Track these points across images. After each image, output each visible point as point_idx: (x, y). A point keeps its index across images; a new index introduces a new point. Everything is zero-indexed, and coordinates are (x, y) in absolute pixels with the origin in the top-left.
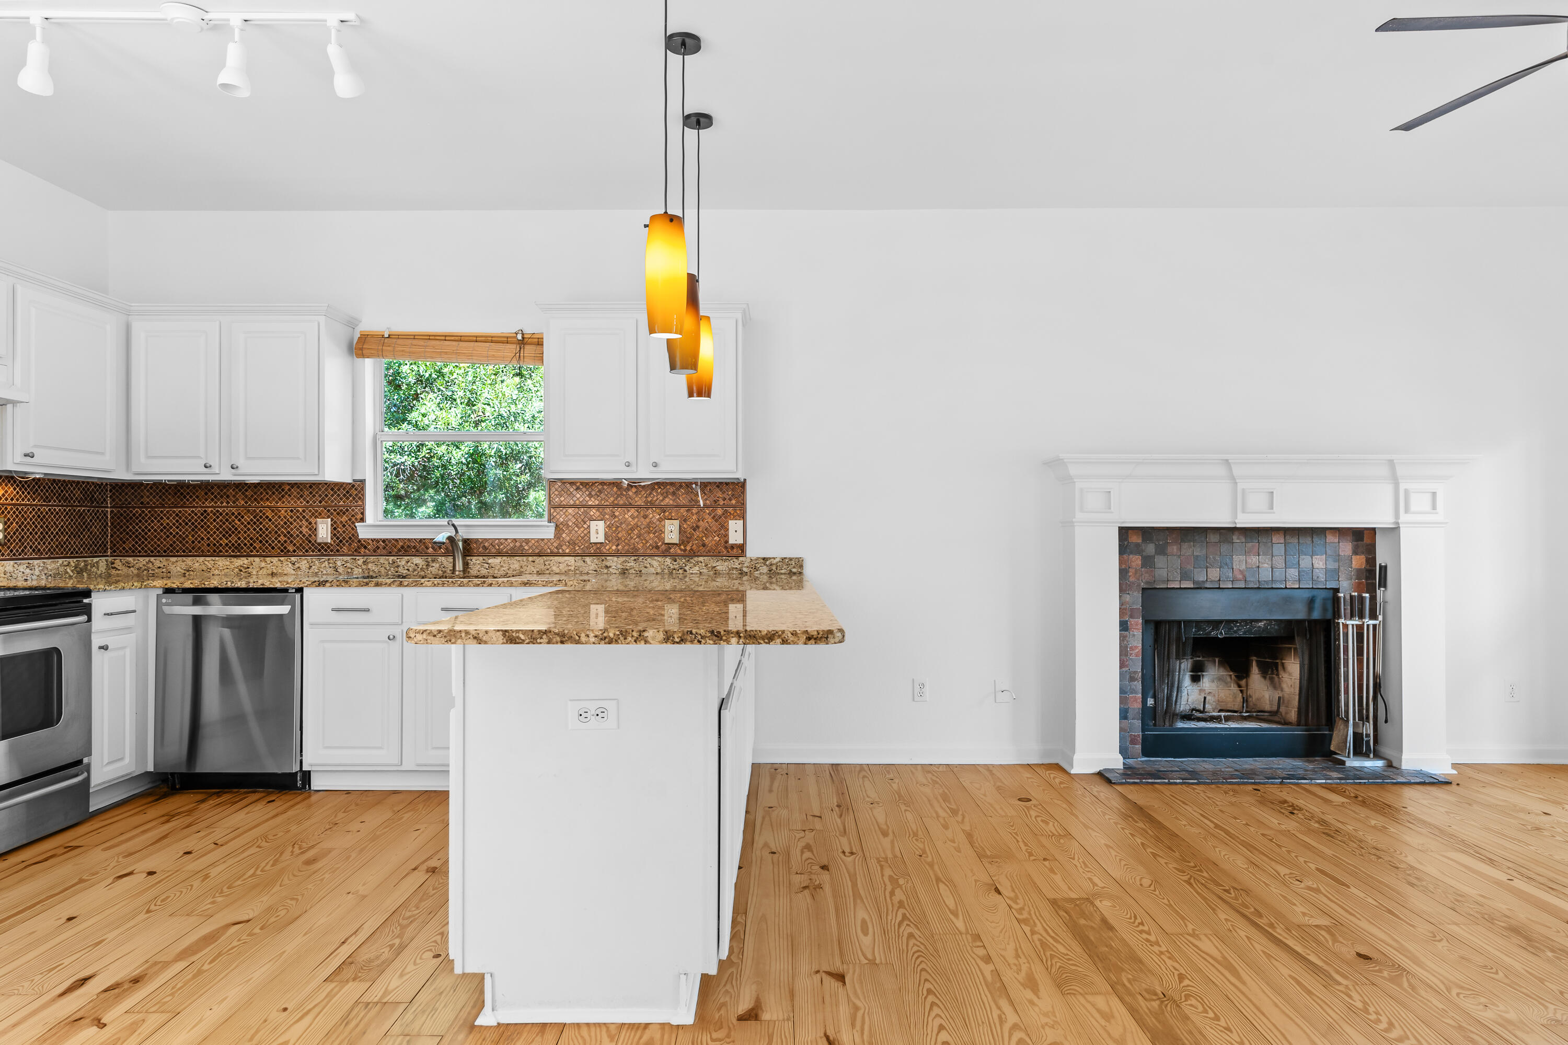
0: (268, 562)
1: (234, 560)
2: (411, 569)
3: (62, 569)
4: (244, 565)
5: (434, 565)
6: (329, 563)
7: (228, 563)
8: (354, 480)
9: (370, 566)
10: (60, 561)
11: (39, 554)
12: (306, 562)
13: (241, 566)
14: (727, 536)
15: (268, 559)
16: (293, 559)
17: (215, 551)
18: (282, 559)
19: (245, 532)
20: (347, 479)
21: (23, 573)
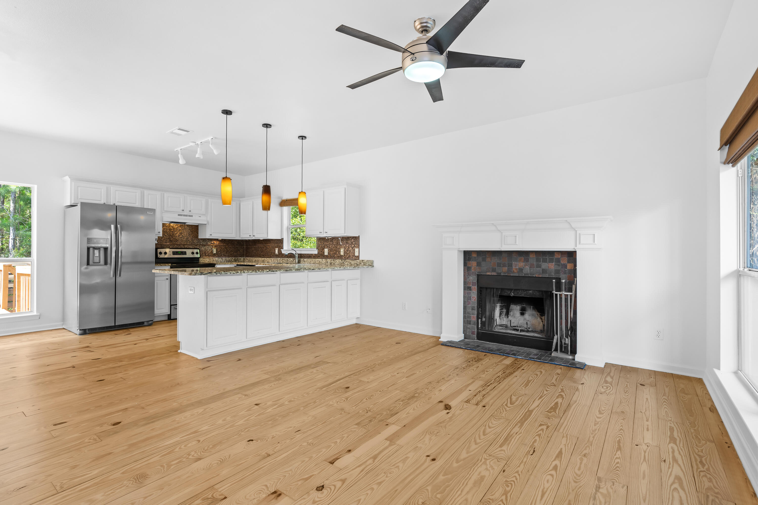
1: (262, 258)
3: (230, 260)
6: (277, 260)
8: (282, 238)
9: (284, 260)
10: (230, 258)
11: (225, 256)
12: (273, 259)
14: (355, 253)
15: (267, 258)
16: (271, 258)
17: (260, 256)
18: (269, 258)
19: (264, 252)
20: (280, 238)
21: (220, 260)
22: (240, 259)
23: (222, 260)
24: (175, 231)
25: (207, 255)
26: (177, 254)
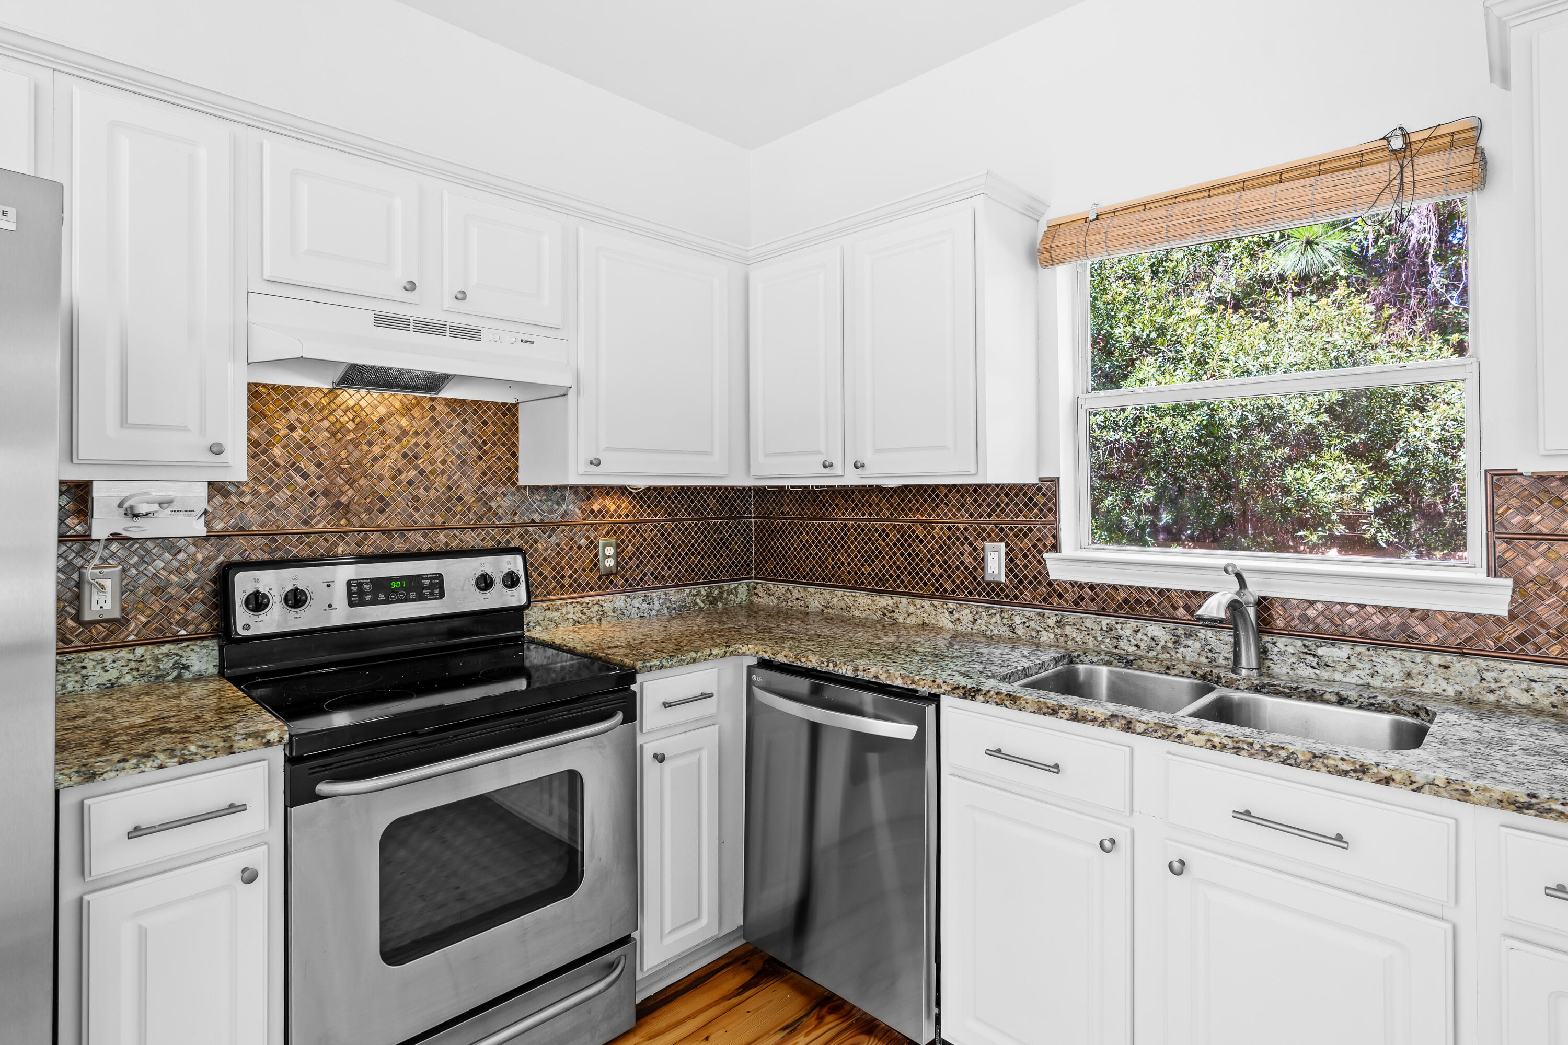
0: (919, 606)
1: (877, 598)
2: (1142, 646)
3: (689, 600)
4: (889, 608)
5: (1190, 643)
6: (1002, 618)
7: (869, 602)
8: (1041, 480)
9: (1068, 630)
10: (688, 588)
11: (661, 582)
12: (968, 611)
13: (885, 608)
15: (918, 602)
16: (951, 605)
17: (856, 582)
18: (936, 603)
19: (891, 558)
20: (1031, 479)
21: (639, 608)
22: (732, 593)
23: (649, 604)
24: (370, 444)
25: (566, 581)
26: (382, 597)
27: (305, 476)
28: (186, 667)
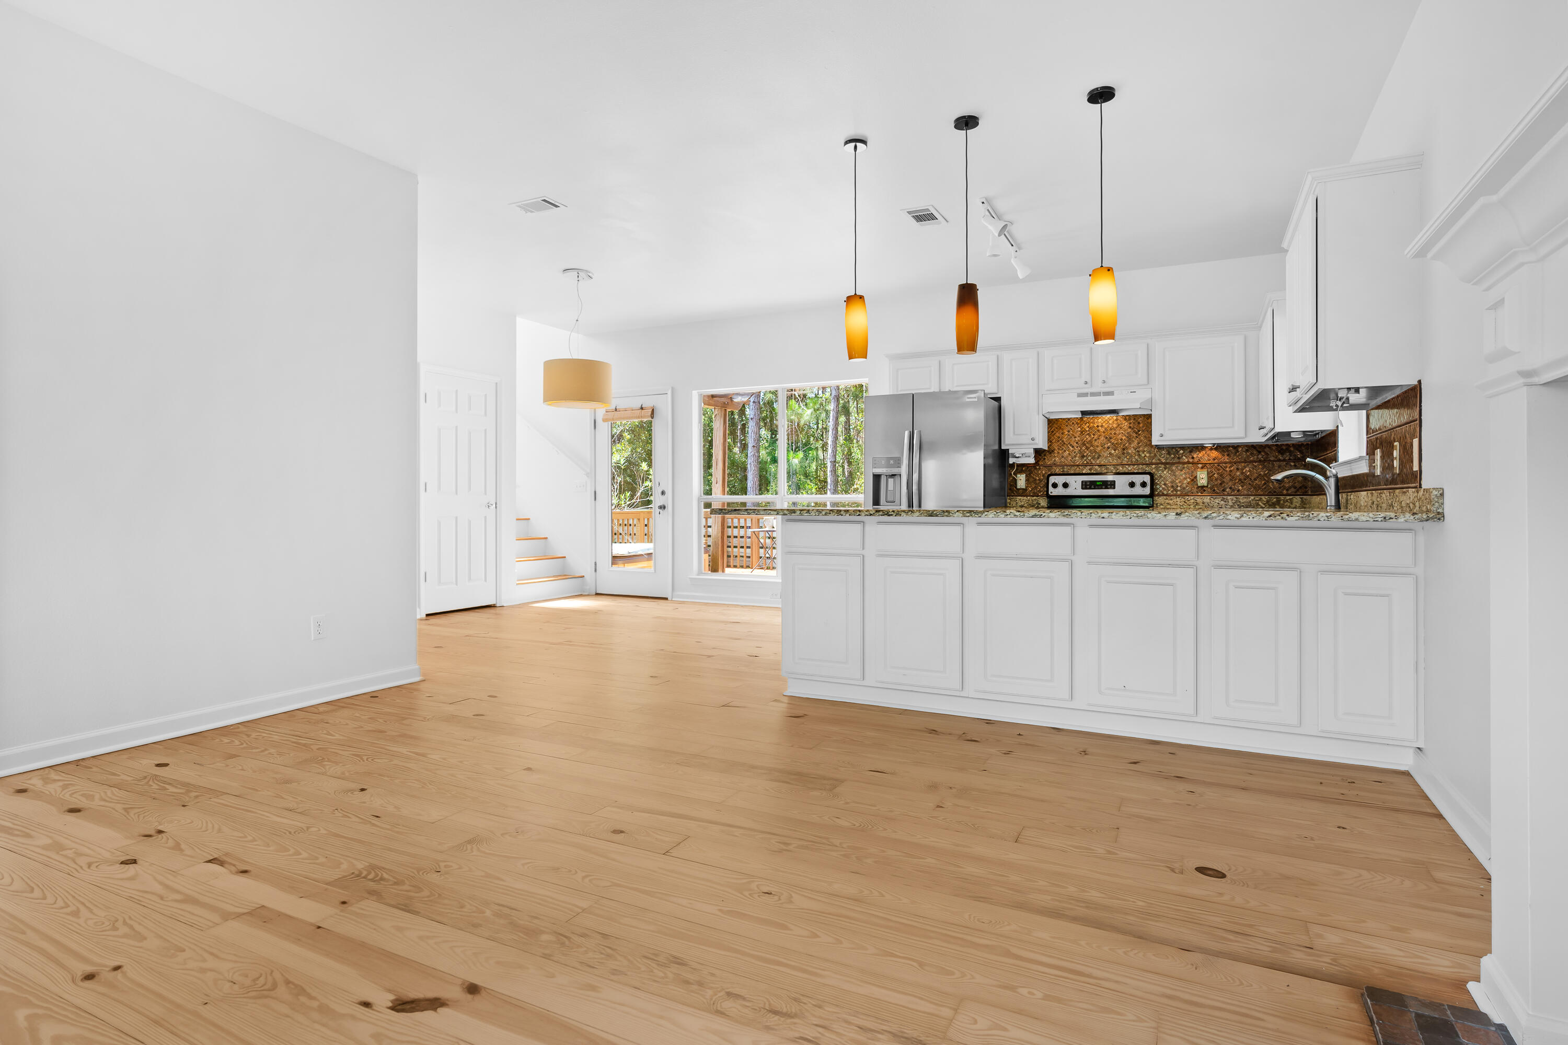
11: (1236, 492)
14: (1413, 460)
21: (1218, 503)
22: (1287, 501)
23: (1226, 502)
24: (1094, 434)
25: (1178, 488)
26: (1093, 487)
27: (1073, 447)
28: (1040, 504)
